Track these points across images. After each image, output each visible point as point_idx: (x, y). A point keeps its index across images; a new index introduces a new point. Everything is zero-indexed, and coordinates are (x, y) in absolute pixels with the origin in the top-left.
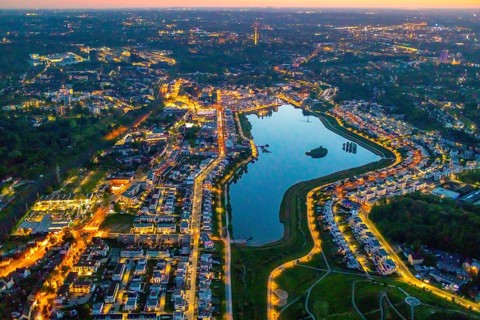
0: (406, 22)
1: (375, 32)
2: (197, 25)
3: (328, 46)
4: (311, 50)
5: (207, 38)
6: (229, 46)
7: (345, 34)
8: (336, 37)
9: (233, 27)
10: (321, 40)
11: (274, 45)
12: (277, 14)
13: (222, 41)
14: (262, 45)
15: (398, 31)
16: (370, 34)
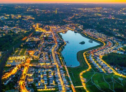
0: (96, 7)
1: (88, 10)
2: (37, 8)
3: (77, 14)
4: (73, 15)
5: (41, 12)
6: (48, 14)
7: (80, 11)
8: (78, 12)
9: (48, 9)
10: (74, 12)
11: (61, 14)
12: (59, 5)
13: (46, 13)
14: (58, 14)
16: (87, 11)
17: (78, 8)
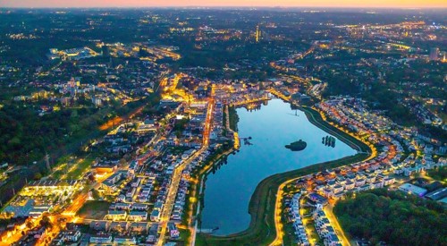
0: (404, 21)
1: (373, 31)
2: (207, 22)
3: (325, 43)
4: (308, 47)
5: (213, 35)
6: (232, 43)
7: (343, 32)
8: (334, 35)
9: (240, 25)
10: (320, 37)
11: (273, 42)
12: (284, 13)
13: (226, 38)
14: (263, 42)
15: (394, 30)
16: (367, 32)
17: (342, 24)
